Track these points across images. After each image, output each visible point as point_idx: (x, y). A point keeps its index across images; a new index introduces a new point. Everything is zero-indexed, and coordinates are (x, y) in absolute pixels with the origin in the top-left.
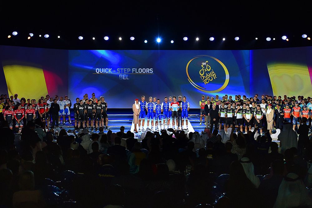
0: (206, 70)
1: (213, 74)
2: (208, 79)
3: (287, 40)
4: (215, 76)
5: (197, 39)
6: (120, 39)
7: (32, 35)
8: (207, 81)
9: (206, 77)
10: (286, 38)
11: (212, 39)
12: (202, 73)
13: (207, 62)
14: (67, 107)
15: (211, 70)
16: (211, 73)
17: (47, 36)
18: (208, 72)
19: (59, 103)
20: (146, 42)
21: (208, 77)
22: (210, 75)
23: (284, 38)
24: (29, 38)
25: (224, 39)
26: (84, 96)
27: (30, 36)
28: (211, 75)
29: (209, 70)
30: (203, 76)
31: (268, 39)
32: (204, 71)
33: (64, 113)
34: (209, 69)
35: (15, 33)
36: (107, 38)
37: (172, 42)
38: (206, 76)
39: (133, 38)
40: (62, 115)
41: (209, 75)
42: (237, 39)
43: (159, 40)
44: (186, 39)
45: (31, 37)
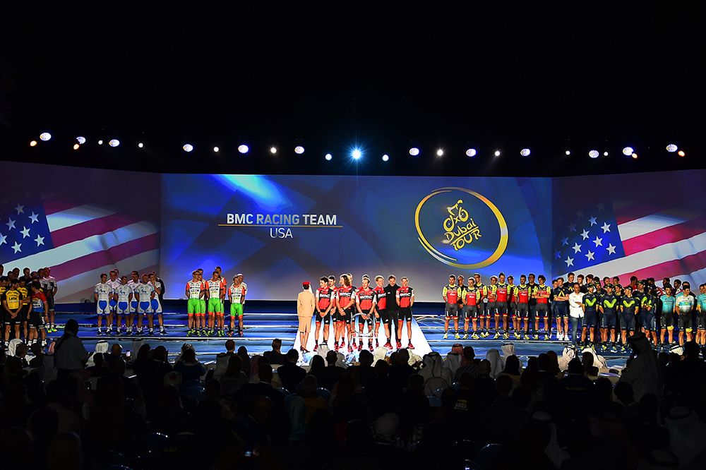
0: (457, 220)
1: (472, 228)
2: (463, 238)
3: (635, 156)
4: (476, 232)
5: (440, 153)
6: (274, 150)
7: (82, 140)
8: (461, 243)
9: (458, 235)
10: (633, 153)
11: (472, 153)
12: (449, 227)
13: (460, 201)
14: (156, 298)
15: (468, 221)
16: (469, 226)
17: (115, 143)
18: (463, 224)
19: (140, 287)
20: (329, 157)
21: (462, 234)
22: (466, 230)
23: (628, 151)
24: (76, 147)
25: (497, 153)
26: (194, 273)
27: (78, 143)
28: (468, 230)
29: (464, 220)
30: (451, 233)
31: (594, 154)
32: (455, 221)
33: (150, 309)
34: (464, 217)
35: (46, 137)
36: (244, 149)
37: (385, 158)
38: (457, 233)
39: (300, 150)
40: (147, 314)
41: (464, 230)
42: (526, 152)
43: (357, 154)
44: (415, 152)
45: (81, 146)
